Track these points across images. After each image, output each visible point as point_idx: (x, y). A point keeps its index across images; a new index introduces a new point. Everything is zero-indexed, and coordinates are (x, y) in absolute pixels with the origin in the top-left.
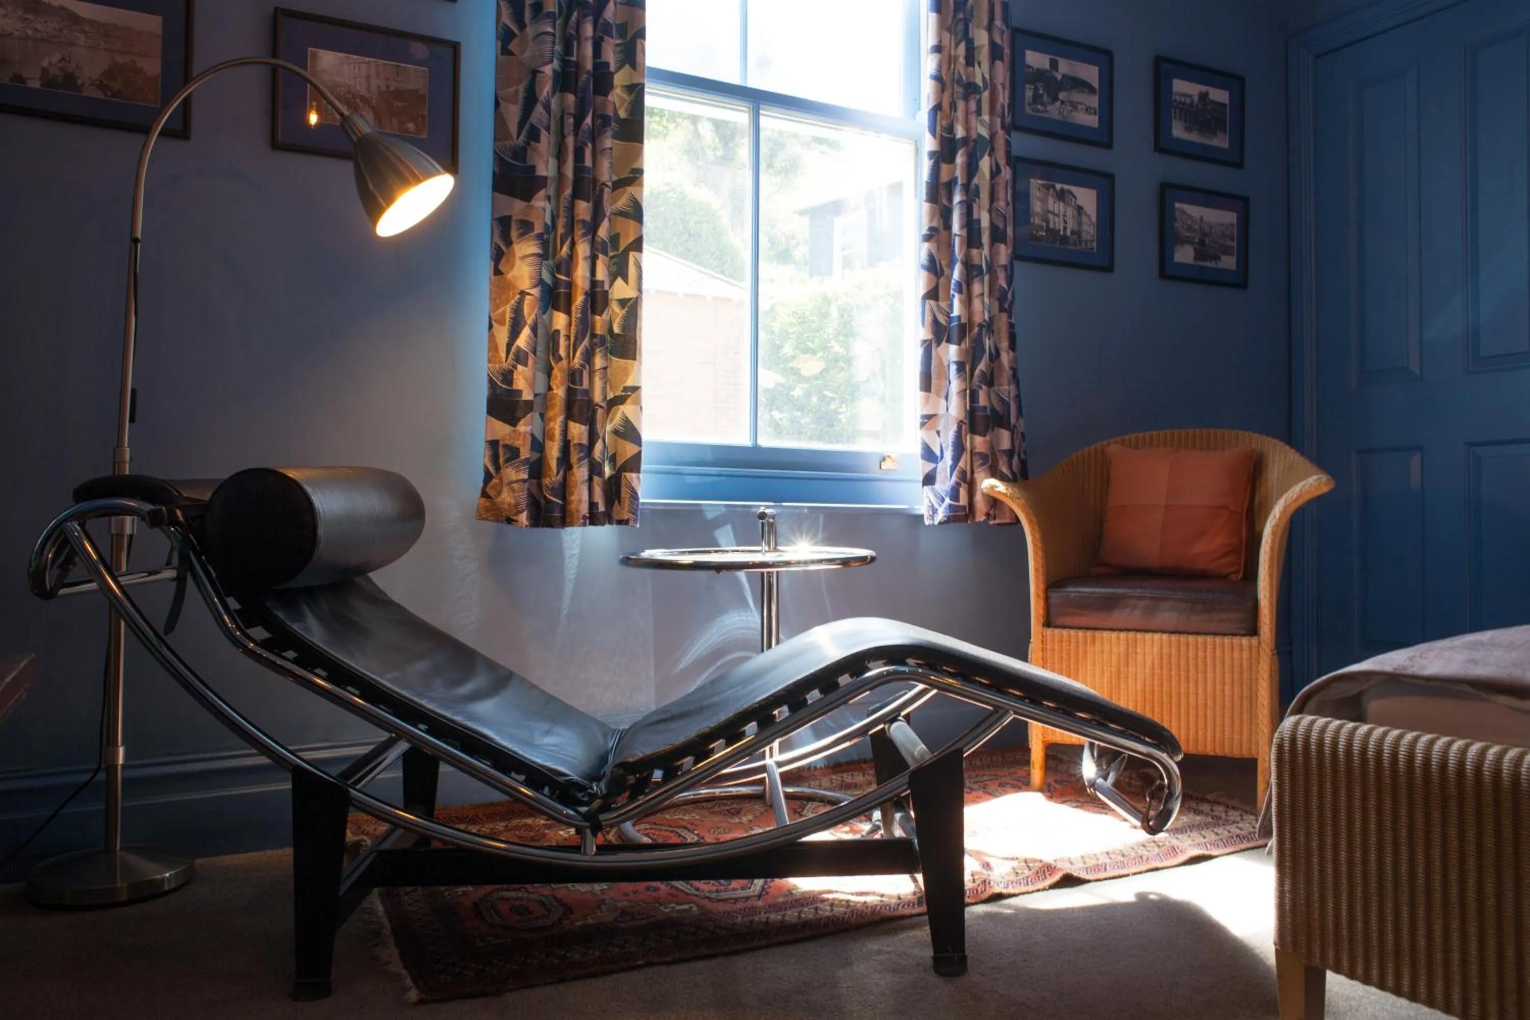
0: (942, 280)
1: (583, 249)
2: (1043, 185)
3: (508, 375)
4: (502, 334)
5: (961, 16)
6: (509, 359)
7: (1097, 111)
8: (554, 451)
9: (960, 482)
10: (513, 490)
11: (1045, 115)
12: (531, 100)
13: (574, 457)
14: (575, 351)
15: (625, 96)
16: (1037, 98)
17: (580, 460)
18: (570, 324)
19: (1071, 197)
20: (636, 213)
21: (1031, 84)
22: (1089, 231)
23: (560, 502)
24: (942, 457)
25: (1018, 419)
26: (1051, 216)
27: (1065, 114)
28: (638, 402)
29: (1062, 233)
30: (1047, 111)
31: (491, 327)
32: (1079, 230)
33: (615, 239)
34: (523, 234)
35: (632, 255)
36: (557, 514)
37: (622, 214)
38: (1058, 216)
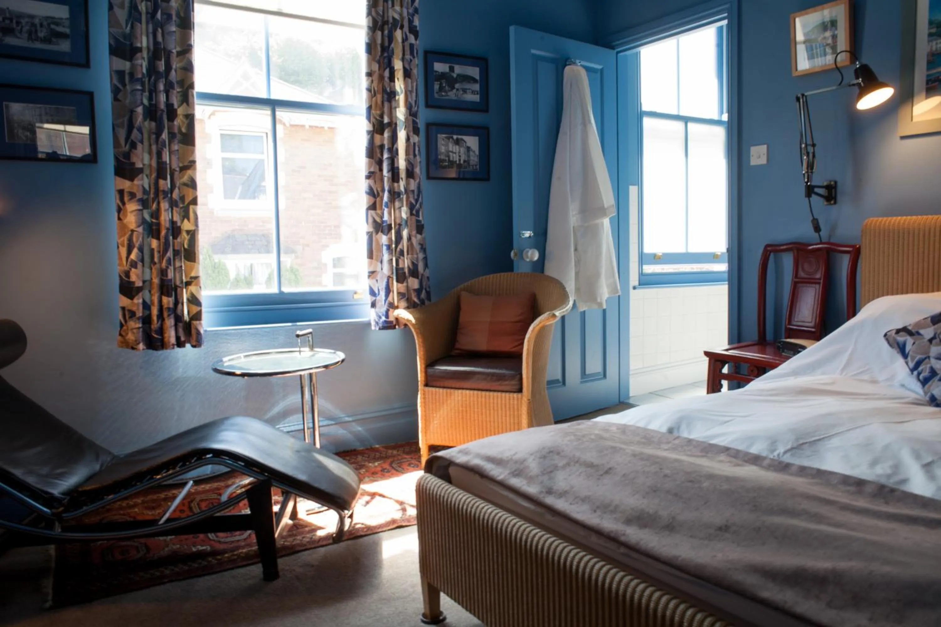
0: (378, 199)
1: (164, 205)
2: (446, 137)
3: (127, 274)
4: (124, 251)
5: (386, 55)
6: (128, 265)
7: (479, 93)
8: (155, 311)
9: (388, 308)
10: (133, 333)
11: (447, 98)
12: (131, 127)
13: (165, 314)
14: (163, 259)
15: (184, 120)
16: (441, 89)
17: (169, 315)
18: (159, 245)
19: (463, 142)
20: (192, 184)
21: (438, 81)
22: (474, 159)
23: (159, 337)
24: (379, 294)
25: (424, 270)
26: (451, 154)
27: (459, 96)
28: (198, 284)
29: (458, 162)
30: (448, 96)
31: (118, 247)
32: (468, 160)
33: (182, 198)
34: (130, 199)
35: (191, 207)
36: (159, 344)
37: (185, 184)
38: (455, 153)
